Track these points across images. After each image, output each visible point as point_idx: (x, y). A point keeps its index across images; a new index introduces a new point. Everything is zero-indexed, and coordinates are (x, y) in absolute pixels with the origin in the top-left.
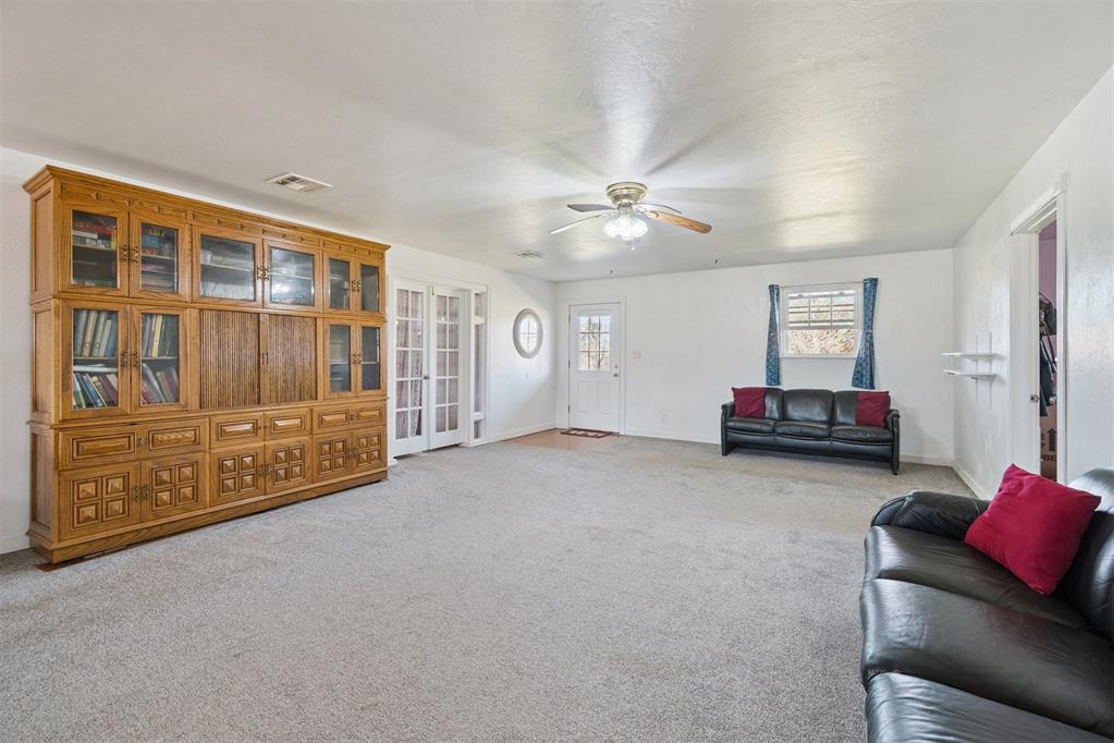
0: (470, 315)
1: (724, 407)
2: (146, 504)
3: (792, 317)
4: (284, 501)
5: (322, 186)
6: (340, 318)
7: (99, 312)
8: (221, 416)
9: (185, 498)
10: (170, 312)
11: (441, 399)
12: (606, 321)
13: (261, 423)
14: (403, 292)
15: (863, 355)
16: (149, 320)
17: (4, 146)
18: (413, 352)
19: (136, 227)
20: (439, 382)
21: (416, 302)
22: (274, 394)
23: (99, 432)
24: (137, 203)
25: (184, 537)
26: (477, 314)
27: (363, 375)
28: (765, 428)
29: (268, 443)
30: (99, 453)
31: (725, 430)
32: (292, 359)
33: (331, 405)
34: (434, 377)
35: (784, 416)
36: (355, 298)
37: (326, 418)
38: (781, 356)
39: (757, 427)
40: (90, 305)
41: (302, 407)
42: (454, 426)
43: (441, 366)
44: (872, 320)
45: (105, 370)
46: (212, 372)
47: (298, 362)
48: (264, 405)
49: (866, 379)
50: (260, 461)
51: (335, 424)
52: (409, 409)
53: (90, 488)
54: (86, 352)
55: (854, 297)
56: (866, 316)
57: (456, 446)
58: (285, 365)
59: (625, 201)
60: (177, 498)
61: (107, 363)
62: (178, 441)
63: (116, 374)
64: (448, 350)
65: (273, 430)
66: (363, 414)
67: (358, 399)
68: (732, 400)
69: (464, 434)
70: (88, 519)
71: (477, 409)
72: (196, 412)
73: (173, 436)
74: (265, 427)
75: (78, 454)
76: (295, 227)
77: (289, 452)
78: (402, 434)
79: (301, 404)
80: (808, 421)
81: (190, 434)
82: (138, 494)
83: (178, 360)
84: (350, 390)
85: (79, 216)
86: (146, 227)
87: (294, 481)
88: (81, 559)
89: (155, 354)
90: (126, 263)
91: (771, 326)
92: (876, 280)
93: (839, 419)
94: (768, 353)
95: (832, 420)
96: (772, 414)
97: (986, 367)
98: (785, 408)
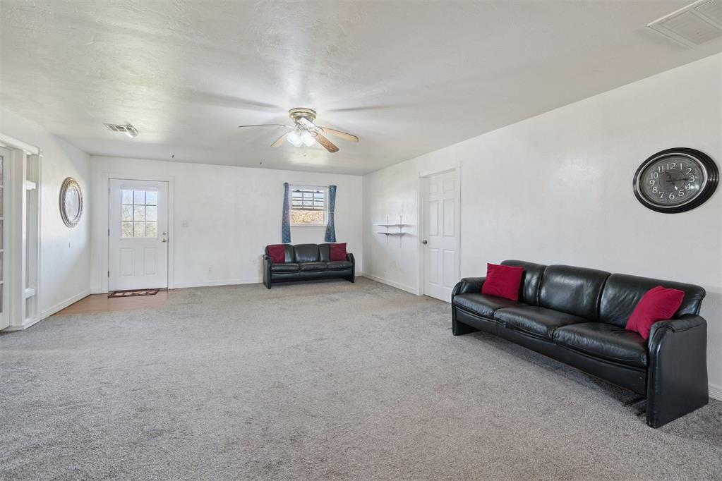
3: (294, 203)
15: (329, 225)
26: (29, 179)
31: (271, 272)
39: (284, 268)
49: (331, 238)
55: (324, 195)
56: (331, 205)
91: (284, 207)
92: (335, 187)
93: (322, 259)
94: (283, 224)
95: (319, 260)
96: (288, 259)
97: (398, 230)
98: (295, 255)
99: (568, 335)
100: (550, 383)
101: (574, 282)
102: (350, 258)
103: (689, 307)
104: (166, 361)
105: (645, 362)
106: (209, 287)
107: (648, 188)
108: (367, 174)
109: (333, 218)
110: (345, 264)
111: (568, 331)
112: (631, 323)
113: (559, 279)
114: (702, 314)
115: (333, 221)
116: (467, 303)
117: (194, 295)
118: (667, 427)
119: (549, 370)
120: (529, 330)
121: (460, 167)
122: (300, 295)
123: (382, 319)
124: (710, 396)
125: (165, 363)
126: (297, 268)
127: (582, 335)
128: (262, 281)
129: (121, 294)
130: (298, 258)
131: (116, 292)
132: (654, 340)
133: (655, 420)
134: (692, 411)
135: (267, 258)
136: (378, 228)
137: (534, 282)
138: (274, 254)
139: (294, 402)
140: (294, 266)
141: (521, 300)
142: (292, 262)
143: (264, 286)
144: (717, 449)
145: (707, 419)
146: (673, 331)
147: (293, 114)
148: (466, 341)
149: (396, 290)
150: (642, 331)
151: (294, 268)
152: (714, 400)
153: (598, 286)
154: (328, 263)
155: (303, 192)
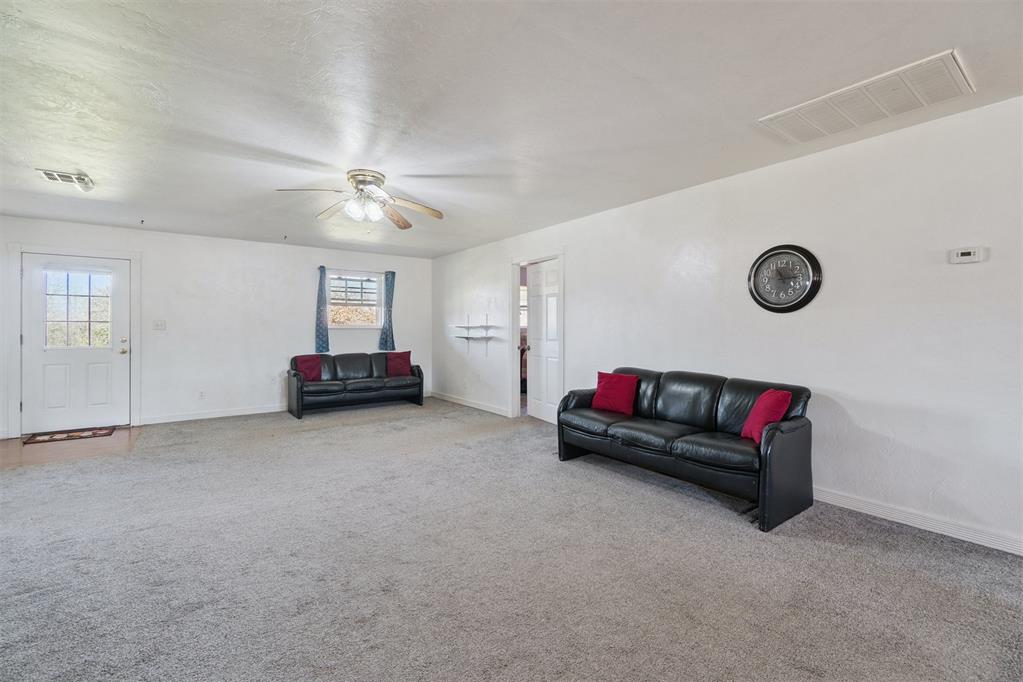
15: (387, 326)
28: (322, 389)
31: (302, 394)
35: (336, 377)
38: (328, 327)
39: (317, 388)
49: (389, 344)
55: (377, 287)
91: (319, 302)
92: (393, 273)
93: (375, 374)
94: (318, 325)
95: (371, 375)
96: (325, 376)
97: (482, 333)
98: (336, 370)
99: (686, 446)
100: (668, 501)
101: (690, 390)
102: (417, 372)
103: (796, 410)
104: (170, 522)
105: (757, 465)
106: (202, 420)
107: (761, 286)
108: (437, 256)
109: (390, 316)
110: (409, 380)
111: (686, 442)
112: (746, 428)
113: (676, 388)
114: (809, 415)
115: (390, 322)
116: (576, 420)
117: (181, 433)
118: (777, 529)
119: (666, 489)
120: (647, 446)
121: (564, 254)
122: (348, 425)
123: (469, 448)
124: (815, 498)
125: (170, 525)
126: (342, 387)
127: (700, 445)
128: (285, 408)
129: (46, 438)
130: (340, 374)
131: (35, 435)
132: (765, 443)
133: (766, 524)
134: (799, 513)
135: (295, 375)
136: (454, 329)
137: (649, 392)
138: (304, 369)
139: (376, 550)
140: (336, 386)
141: (636, 412)
142: (332, 380)
143: (291, 416)
144: (817, 542)
145: (810, 519)
146: (782, 432)
147: (353, 177)
148: (575, 467)
149: (481, 412)
150: (755, 436)
151: (336, 388)
152: (818, 502)
153: (715, 392)
154: (386, 380)
155: (346, 280)
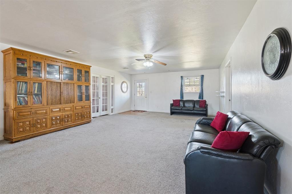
0: (110, 82)
1: (171, 104)
2: (34, 128)
3: (186, 84)
4: (67, 127)
5: (77, 53)
6: (80, 83)
7: (23, 82)
8: (52, 107)
9: (44, 127)
10: (39, 82)
11: (103, 103)
12: (143, 84)
13: (61, 109)
14: (94, 77)
15: (201, 92)
16: (34, 84)
17: (1, 42)
18: (96, 92)
19: (32, 62)
20: (103, 99)
21: (97, 79)
22: (64, 102)
23: (23, 111)
24: (32, 56)
25: (44, 136)
26: (112, 82)
27: (86, 97)
28: (180, 109)
29: (63, 113)
30: (24, 116)
31: (171, 109)
32: (68, 93)
33: (78, 104)
34: (101, 98)
35: (184, 106)
36: (83, 78)
37: (77, 108)
38: (183, 92)
39: (178, 108)
40: (21, 80)
41: (71, 105)
42: (106, 110)
43: (103, 95)
44: (202, 84)
45: (24, 96)
46: (50, 96)
47: (70, 94)
48: (62, 104)
49: (201, 97)
50: (61, 118)
51: (79, 109)
52: (96, 106)
53: (21, 124)
54: (20, 92)
55: (199, 79)
56: (201, 83)
57: (107, 115)
58: (67, 95)
59: (148, 58)
60: (42, 126)
61: (25, 94)
62: (42, 113)
63: (27, 97)
64: (105, 91)
65: (64, 110)
66: (85, 107)
67: (84, 103)
68: (173, 102)
69: (109, 112)
70: (21, 131)
71: (112, 106)
72: (46, 106)
73: (41, 112)
74: (62, 110)
75: (19, 116)
76: (69, 62)
77: (68, 116)
78: (94, 112)
79: (71, 104)
80: (189, 107)
81: (45, 111)
82: (33, 125)
83: (42, 94)
84: (82, 101)
85: (18, 59)
86: (34, 62)
87: (69, 123)
88: (19, 141)
89: (36, 92)
90: (29, 70)
91: (181, 86)
92: (203, 75)
94: (181, 92)
96: (181, 105)
98: (184, 104)
109: (202, 89)
121: (231, 60)
155: (190, 79)
